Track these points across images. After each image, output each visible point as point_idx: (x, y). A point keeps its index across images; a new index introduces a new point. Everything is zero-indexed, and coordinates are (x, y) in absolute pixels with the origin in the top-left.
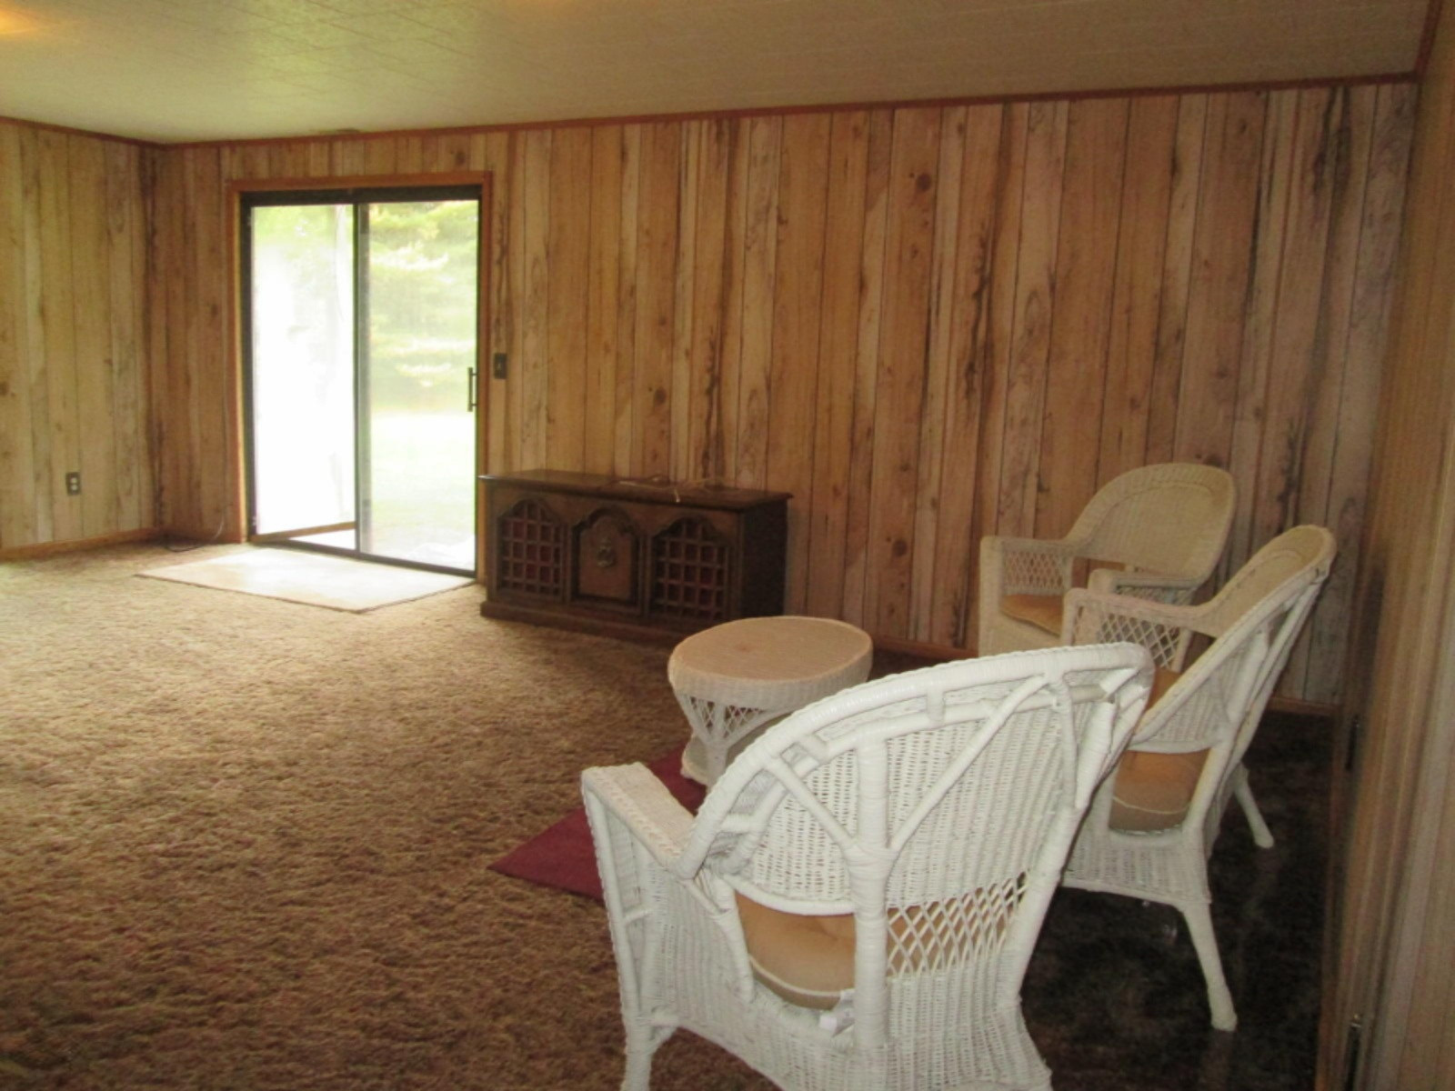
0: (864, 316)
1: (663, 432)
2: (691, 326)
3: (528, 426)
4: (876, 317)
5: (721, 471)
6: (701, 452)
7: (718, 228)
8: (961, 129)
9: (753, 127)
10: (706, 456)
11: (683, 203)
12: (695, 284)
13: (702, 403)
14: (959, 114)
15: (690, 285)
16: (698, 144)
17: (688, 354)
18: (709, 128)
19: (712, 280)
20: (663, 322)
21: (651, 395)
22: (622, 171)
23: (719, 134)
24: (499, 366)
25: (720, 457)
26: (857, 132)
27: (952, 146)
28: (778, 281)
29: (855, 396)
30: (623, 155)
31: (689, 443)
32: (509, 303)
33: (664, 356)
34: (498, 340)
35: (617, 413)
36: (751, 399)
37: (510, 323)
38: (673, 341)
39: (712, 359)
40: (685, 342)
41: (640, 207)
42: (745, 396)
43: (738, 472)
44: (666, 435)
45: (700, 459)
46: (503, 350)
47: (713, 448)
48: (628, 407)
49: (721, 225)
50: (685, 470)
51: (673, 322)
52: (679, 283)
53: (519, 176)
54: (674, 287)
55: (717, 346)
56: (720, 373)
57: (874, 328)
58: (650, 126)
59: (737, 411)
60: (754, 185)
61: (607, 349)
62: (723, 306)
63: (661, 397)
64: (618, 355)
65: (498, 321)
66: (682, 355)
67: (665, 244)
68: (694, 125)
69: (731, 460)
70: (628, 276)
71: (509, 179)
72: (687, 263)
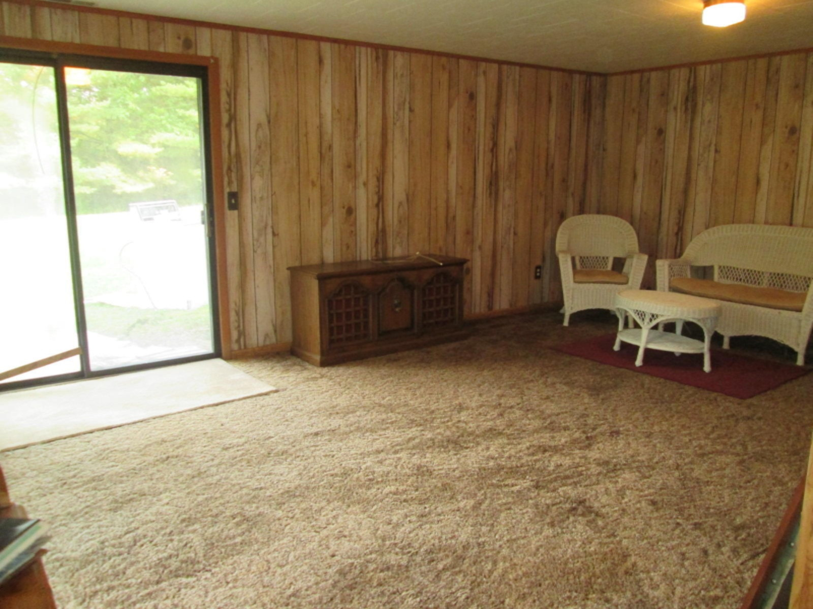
0: (450, 161)
1: (352, 232)
2: (365, 169)
3: (258, 241)
4: (455, 161)
5: (385, 250)
6: (374, 241)
7: (378, 111)
8: (485, 73)
9: (395, 56)
10: (377, 242)
11: (358, 95)
12: (367, 143)
13: (374, 212)
14: (483, 65)
15: (364, 144)
16: (365, 61)
17: (365, 184)
18: (372, 51)
19: (376, 141)
20: (349, 166)
21: (344, 211)
22: (320, 71)
23: (377, 58)
24: (233, 201)
25: (385, 242)
26: (444, 68)
27: (481, 79)
28: (411, 144)
29: (447, 201)
30: (321, 61)
31: (367, 237)
32: (238, 155)
33: (351, 186)
34: (230, 183)
35: (323, 224)
36: (399, 207)
37: (240, 170)
38: (356, 177)
39: (378, 187)
40: (362, 178)
41: (333, 96)
42: (396, 205)
43: (394, 248)
44: (353, 233)
45: (373, 244)
46: (234, 189)
47: (380, 237)
48: (331, 220)
49: (380, 109)
50: (365, 251)
51: (355, 166)
52: (358, 142)
53: (243, 65)
54: (355, 145)
55: (381, 179)
56: (383, 193)
57: (455, 165)
58: (336, 46)
59: (392, 215)
60: (397, 89)
61: (313, 184)
62: (383, 156)
63: (350, 211)
64: (322, 188)
65: (229, 169)
66: (362, 186)
67: (348, 119)
68: (363, 49)
69: (390, 242)
70: (327, 138)
71: (235, 66)
72: (362, 131)
